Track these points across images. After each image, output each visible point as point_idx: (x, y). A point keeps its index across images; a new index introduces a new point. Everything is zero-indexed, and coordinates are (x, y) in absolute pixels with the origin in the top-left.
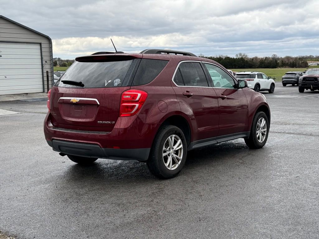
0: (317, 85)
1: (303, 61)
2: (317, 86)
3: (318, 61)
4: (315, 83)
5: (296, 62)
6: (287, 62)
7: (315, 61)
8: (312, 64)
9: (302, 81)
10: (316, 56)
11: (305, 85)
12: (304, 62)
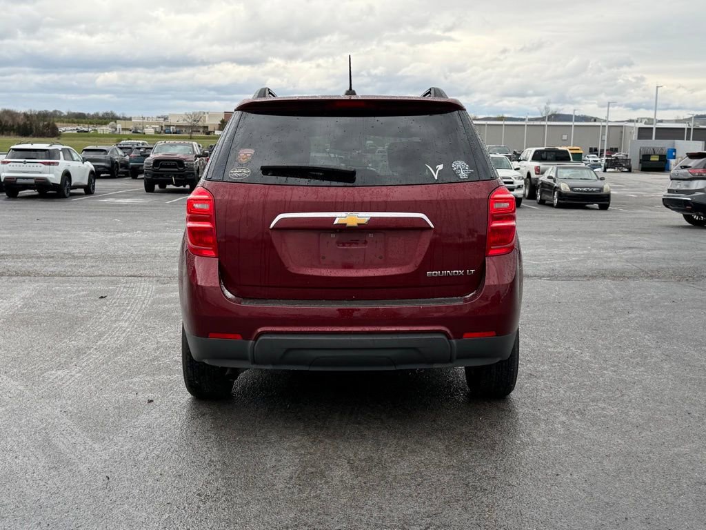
0: (183, 176)
1: (46, 123)
2: (183, 179)
3: (74, 123)
4: (180, 171)
5: (31, 123)
6: (10, 122)
7: (69, 122)
8: (66, 130)
9: (153, 167)
10: (68, 113)
11: (158, 175)
12: (48, 125)
